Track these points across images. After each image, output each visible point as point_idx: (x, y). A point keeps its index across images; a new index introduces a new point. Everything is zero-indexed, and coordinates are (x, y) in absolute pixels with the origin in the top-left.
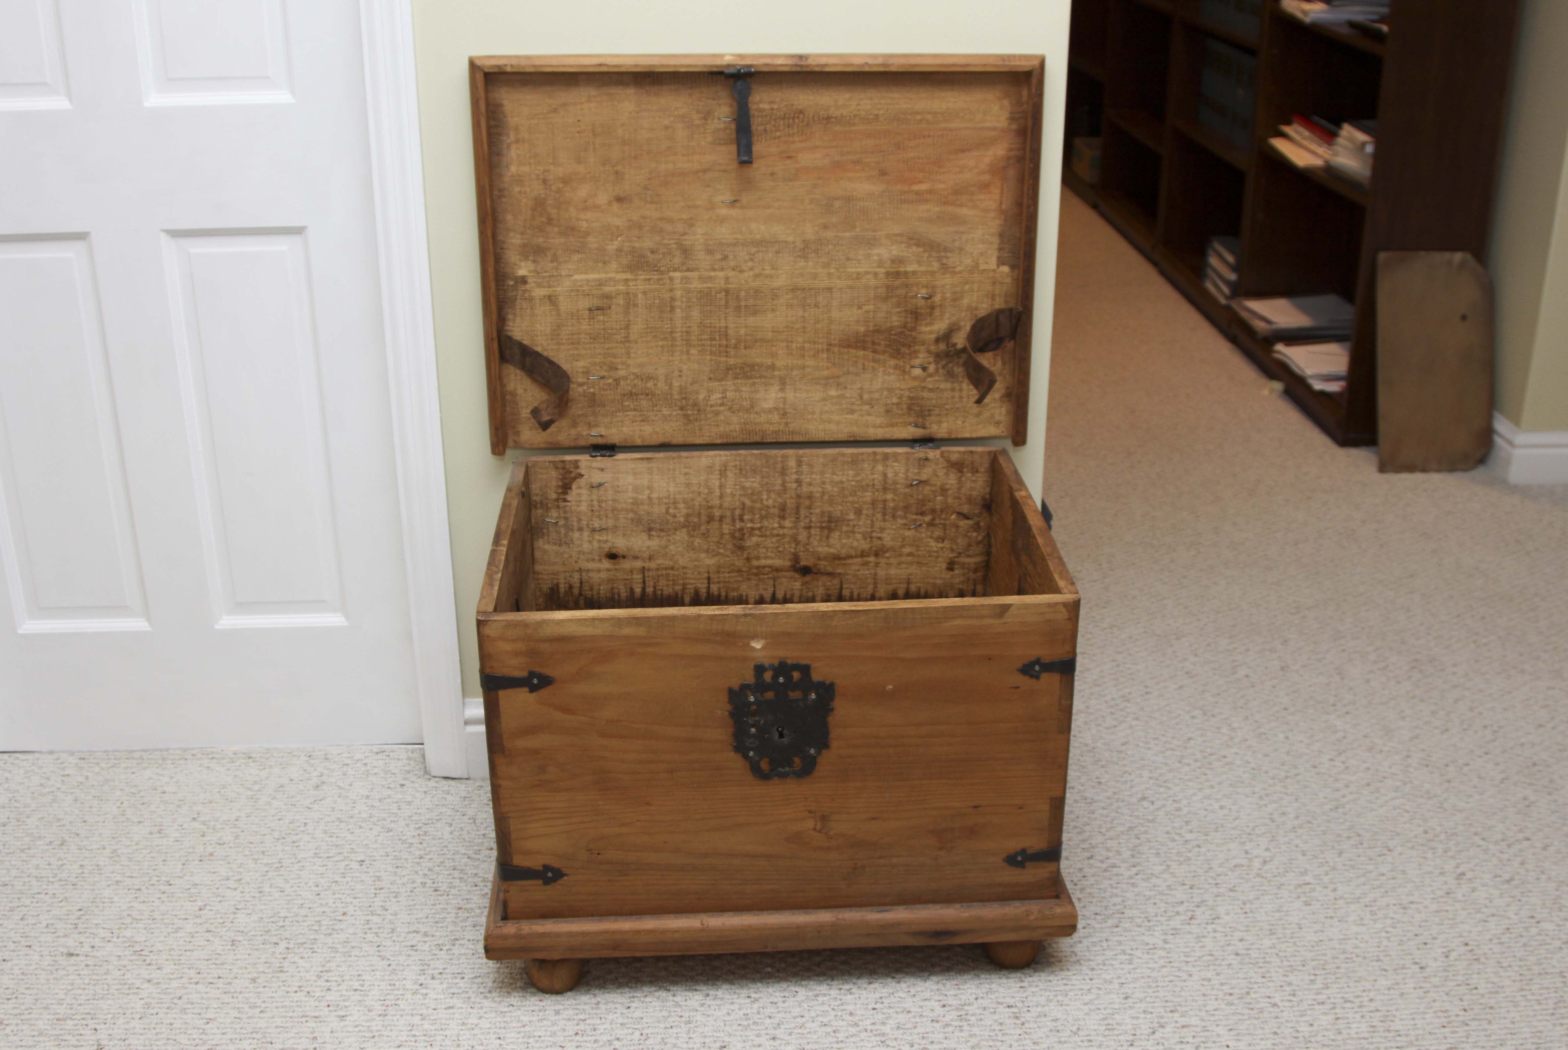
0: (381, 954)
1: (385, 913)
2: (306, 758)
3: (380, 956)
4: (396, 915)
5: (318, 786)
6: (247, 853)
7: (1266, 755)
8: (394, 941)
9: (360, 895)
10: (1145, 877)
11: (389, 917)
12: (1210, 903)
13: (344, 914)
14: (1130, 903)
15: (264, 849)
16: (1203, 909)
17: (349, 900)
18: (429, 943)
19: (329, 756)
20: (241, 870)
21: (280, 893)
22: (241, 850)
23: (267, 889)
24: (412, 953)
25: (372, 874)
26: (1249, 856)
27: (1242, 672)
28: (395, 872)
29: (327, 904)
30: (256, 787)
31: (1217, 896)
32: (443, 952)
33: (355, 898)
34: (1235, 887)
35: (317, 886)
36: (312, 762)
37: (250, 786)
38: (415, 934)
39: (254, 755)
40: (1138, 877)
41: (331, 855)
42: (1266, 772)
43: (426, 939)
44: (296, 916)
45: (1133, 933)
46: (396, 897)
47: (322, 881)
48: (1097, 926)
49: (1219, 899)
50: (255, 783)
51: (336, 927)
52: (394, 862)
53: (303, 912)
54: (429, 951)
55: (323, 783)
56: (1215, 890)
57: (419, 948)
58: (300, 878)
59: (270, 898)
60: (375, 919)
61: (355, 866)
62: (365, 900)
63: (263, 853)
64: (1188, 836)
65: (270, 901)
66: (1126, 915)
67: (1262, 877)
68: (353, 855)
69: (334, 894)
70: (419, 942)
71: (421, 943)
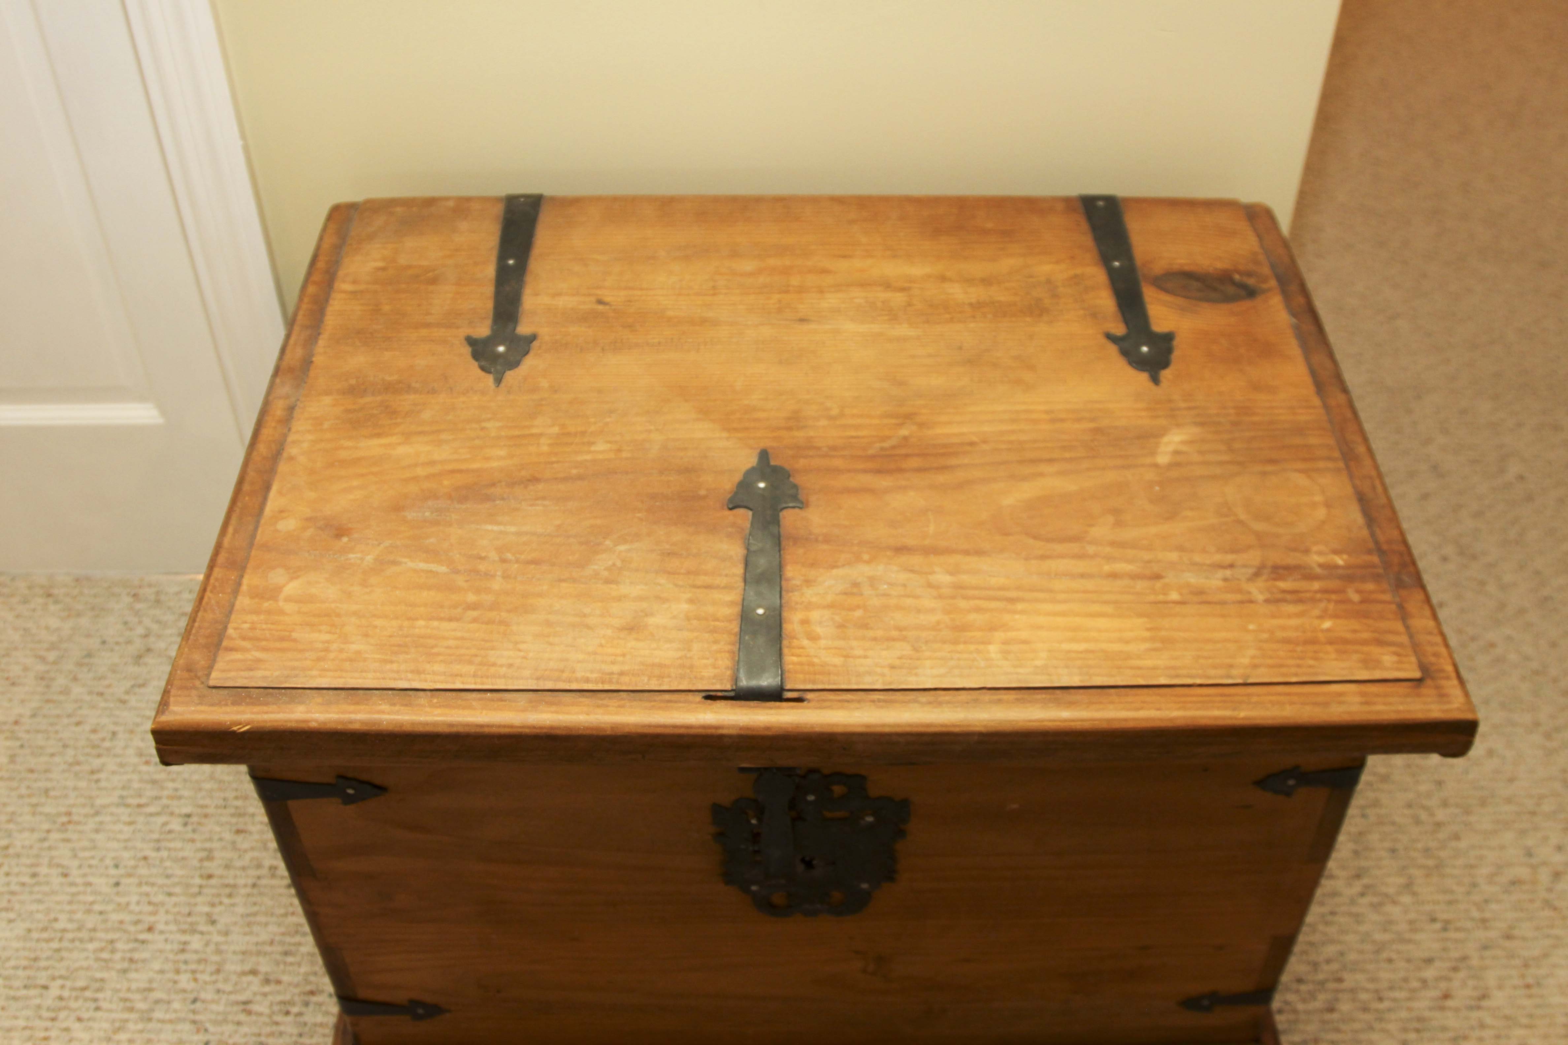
0: (198, 1017)
1: (210, 928)
2: (131, 600)
3: (194, 1022)
4: (226, 934)
5: (140, 657)
6: (23, 791)
7: (1554, 645)
8: (218, 991)
9: (177, 890)
10: (1375, 900)
11: (217, 938)
12: (1475, 962)
13: (150, 929)
14: (1352, 956)
15: (49, 785)
16: (1461, 975)
17: (160, 898)
18: (270, 998)
19: (163, 597)
20: (11, 826)
21: (61, 879)
22: (15, 784)
23: (43, 870)
24: (242, 1017)
25: (199, 845)
26: (1534, 861)
27: (1514, 469)
28: (234, 843)
29: (128, 904)
30: (52, 656)
31: (1485, 948)
32: (290, 1018)
33: (170, 894)
34: (1511, 927)
35: (116, 866)
36: (138, 606)
37: (42, 653)
38: (250, 978)
39: (55, 591)
40: (1365, 900)
41: (143, 801)
42: (1555, 680)
43: (267, 989)
44: (79, 929)
45: (1357, 1026)
46: (230, 896)
47: (126, 855)
48: (1300, 1006)
49: (1487, 953)
50: (53, 647)
51: (136, 956)
52: (234, 820)
53: (91, 921)
54: (270, 1016)
55: (149, 650)
56: (1480, 934)
57: (255, 1007)
58: (94, 848)
59: (46, 889)
60: (196, 942)
61: (176, 825)
62: (182, 899)
63: (47, 791)
64: (1441, 815)
65: (45, 894)
66: (1345, 985)
67: (1555, 909)
68: (175, 802)
69: (140, 884)
70: (255, 994)
71: (258, 998)
